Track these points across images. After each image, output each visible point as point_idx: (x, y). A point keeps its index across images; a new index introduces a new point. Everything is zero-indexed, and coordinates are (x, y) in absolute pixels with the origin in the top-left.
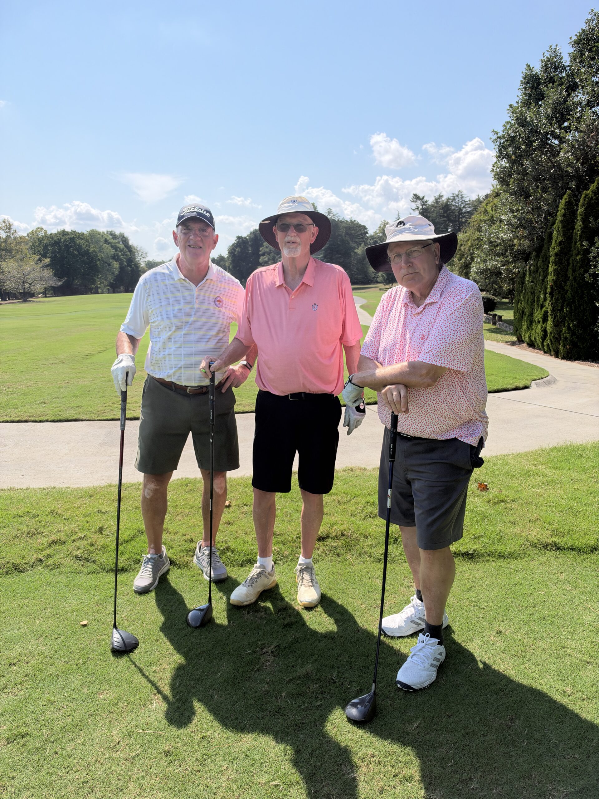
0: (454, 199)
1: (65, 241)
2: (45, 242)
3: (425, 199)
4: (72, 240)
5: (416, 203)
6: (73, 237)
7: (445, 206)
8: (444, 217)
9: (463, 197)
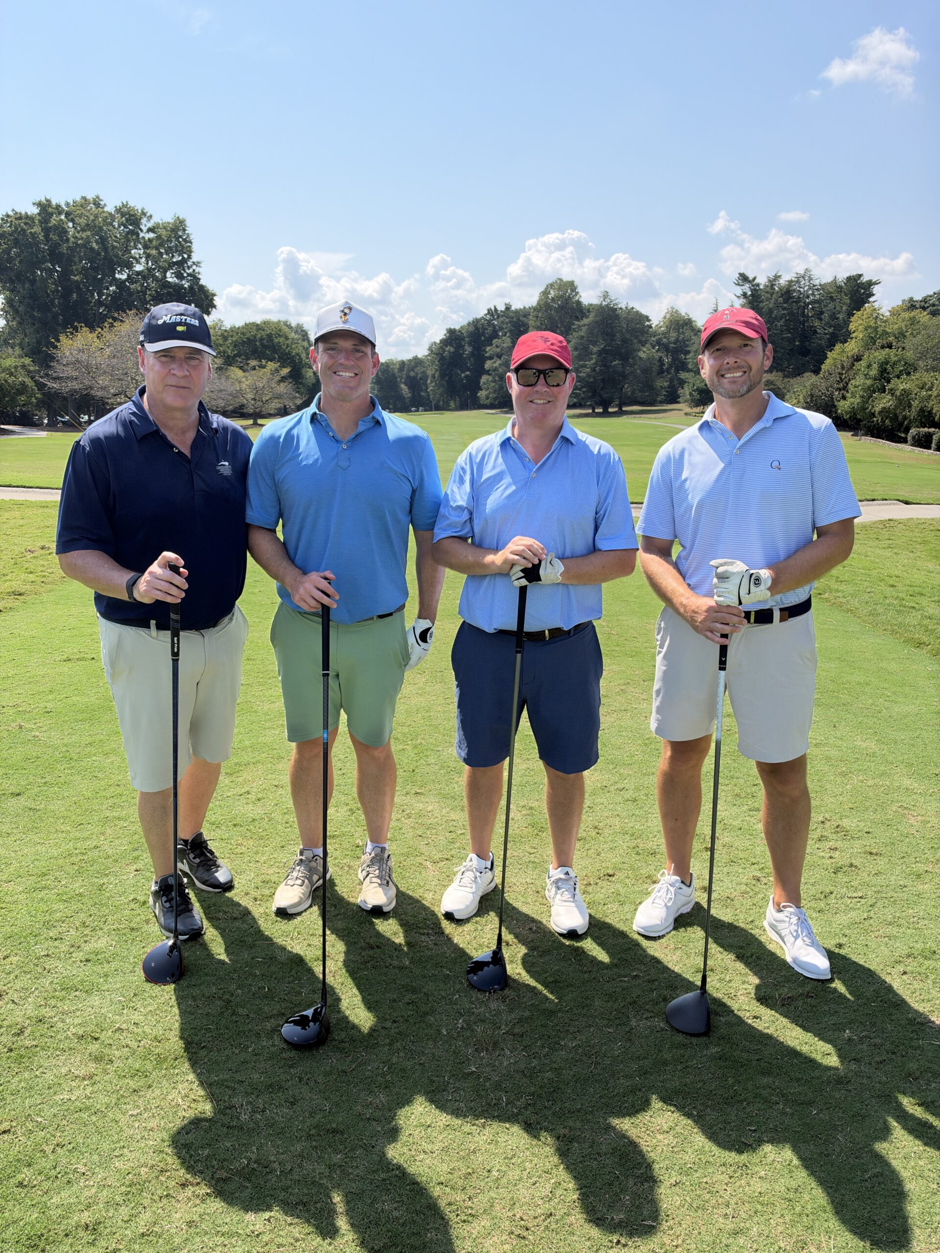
0: (798, 282)
1: (261, 339)
2: (234, 339)
3: (757, 281)
4: (270, 336)
5: (743, 287)
6: (270, 333)
7: (785, 293)
8: (784, 309)
9: (810, 279)
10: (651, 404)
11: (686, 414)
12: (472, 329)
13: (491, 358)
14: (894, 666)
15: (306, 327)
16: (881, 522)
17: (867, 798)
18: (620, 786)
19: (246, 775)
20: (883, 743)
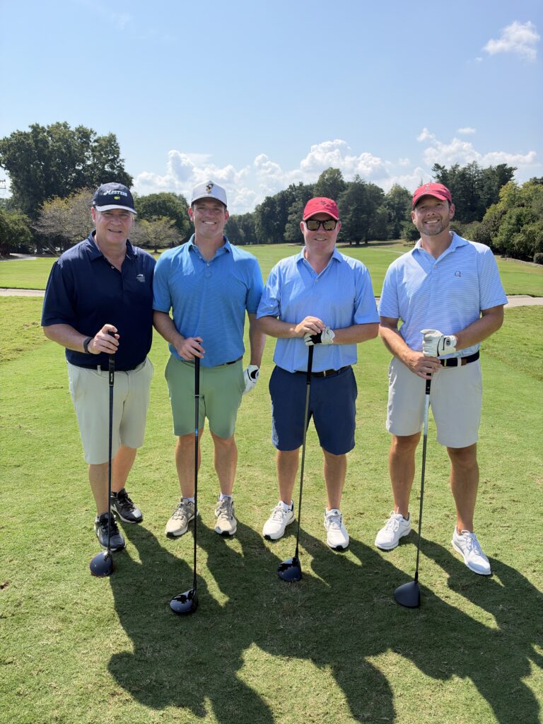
0: (469, 169)
1: (159, 204)
3: (445, 168)
4: (164, 201)
5: (437, 172)
7: (462, 175)
8: (461, 184)
9: (476, 167)
10: (385, 240)
11: (405, 245)
12: (280, 197)
13: (291, 214)
14: (526, 391)
15: (185, 197)
16: (518, 307)
17: (511, 468)
18: (367, 461)
19: (150, 455)
20: (521, 436)
